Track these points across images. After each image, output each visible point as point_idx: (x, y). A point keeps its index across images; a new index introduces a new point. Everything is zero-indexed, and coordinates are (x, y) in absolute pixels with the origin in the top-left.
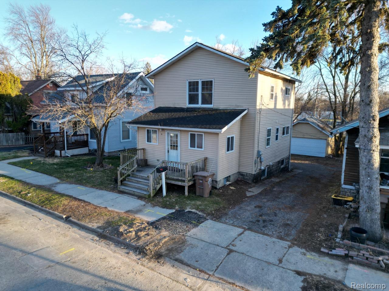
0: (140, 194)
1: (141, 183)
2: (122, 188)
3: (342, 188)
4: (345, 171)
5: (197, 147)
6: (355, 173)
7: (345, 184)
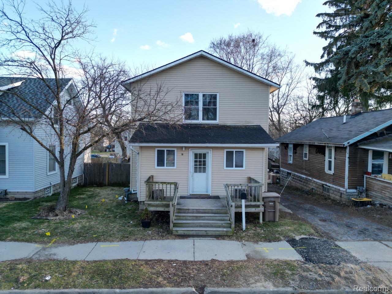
0: (217, 232)
1: (203, 218)
2: (181, 230)
3: (347, 192)
4: (348, 177)
5: (236, 166)
6: (355, 177)
7: (349, 188)
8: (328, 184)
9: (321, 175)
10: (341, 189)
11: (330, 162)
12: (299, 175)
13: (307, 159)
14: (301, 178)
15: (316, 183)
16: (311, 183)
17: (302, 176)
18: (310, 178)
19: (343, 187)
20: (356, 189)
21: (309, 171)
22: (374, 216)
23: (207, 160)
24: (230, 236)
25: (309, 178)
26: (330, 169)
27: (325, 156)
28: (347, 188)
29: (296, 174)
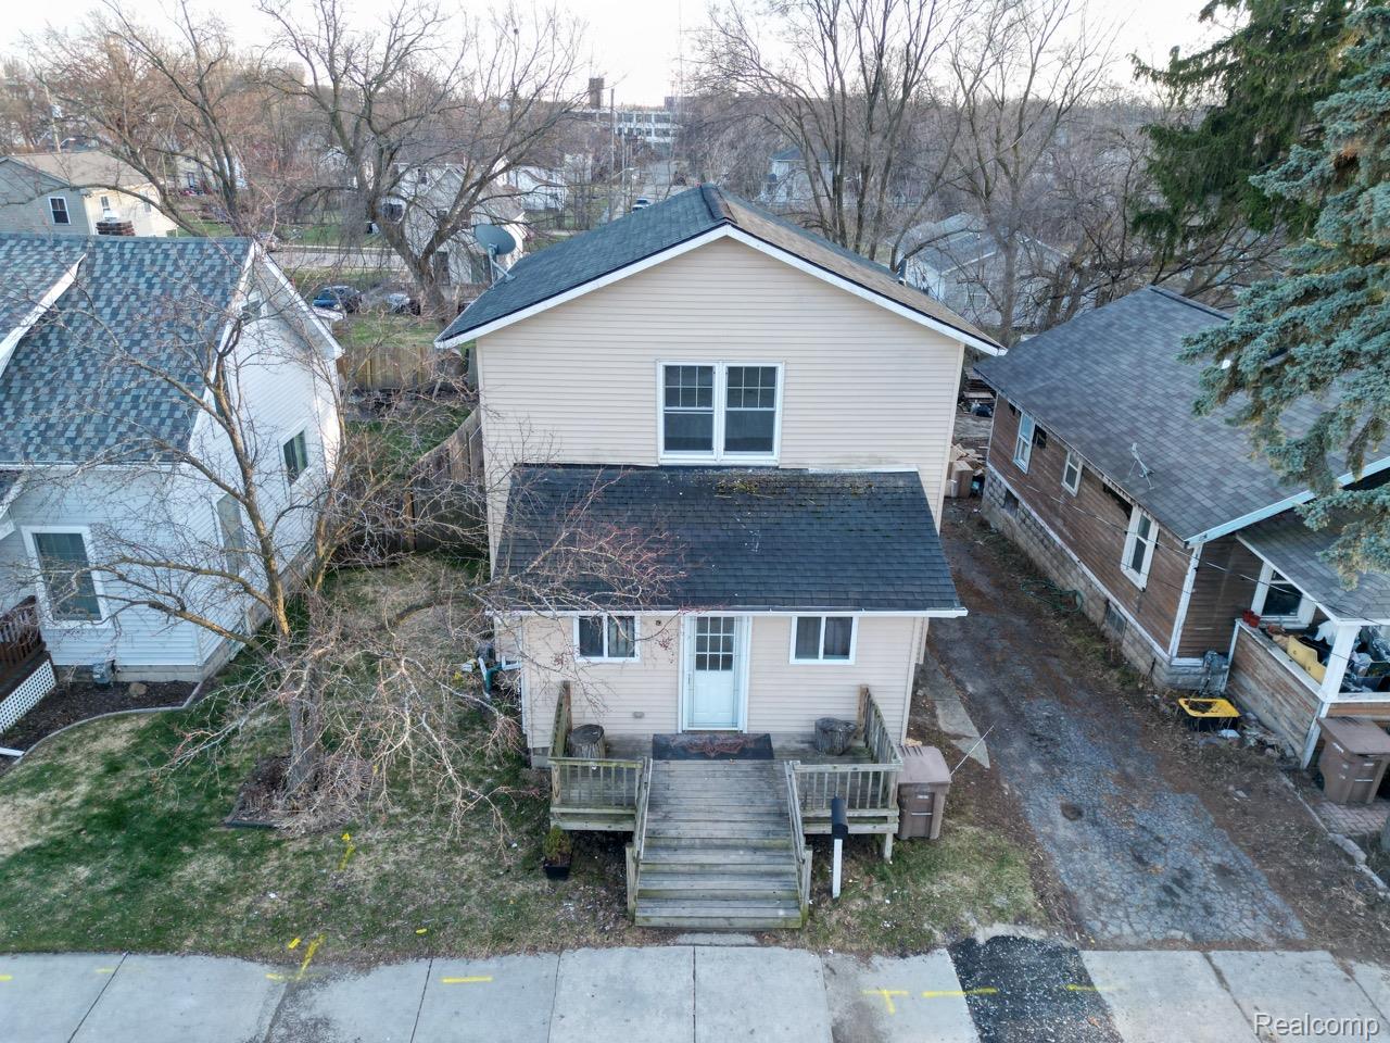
0: (759, 922)
3: (1172, 666)
4: (1185, 624)
5: (827, 653)
6: (1208, 625)
7: (1180, 655)
8: (1122, 609)
9: (1106, 566)
10: (1158, 648)
11: (1140, 547)
12: (1041, 521)
13: (1074, 491)
14: (1047, 536)
15: (1090, 584)
16: (1073, 573)
17: (1051, 533)
18: (1076, 558)
19: (1165, 645)
20: (1202, 655)
21: (1073, 530)
22: (1226, 794)
23: (735, 635)
24: (793, 930)
25: (1069, 551)
26: (1137, 565)
27: (1129, 517)
28: (1175, 654)
29: (1034, 514)
